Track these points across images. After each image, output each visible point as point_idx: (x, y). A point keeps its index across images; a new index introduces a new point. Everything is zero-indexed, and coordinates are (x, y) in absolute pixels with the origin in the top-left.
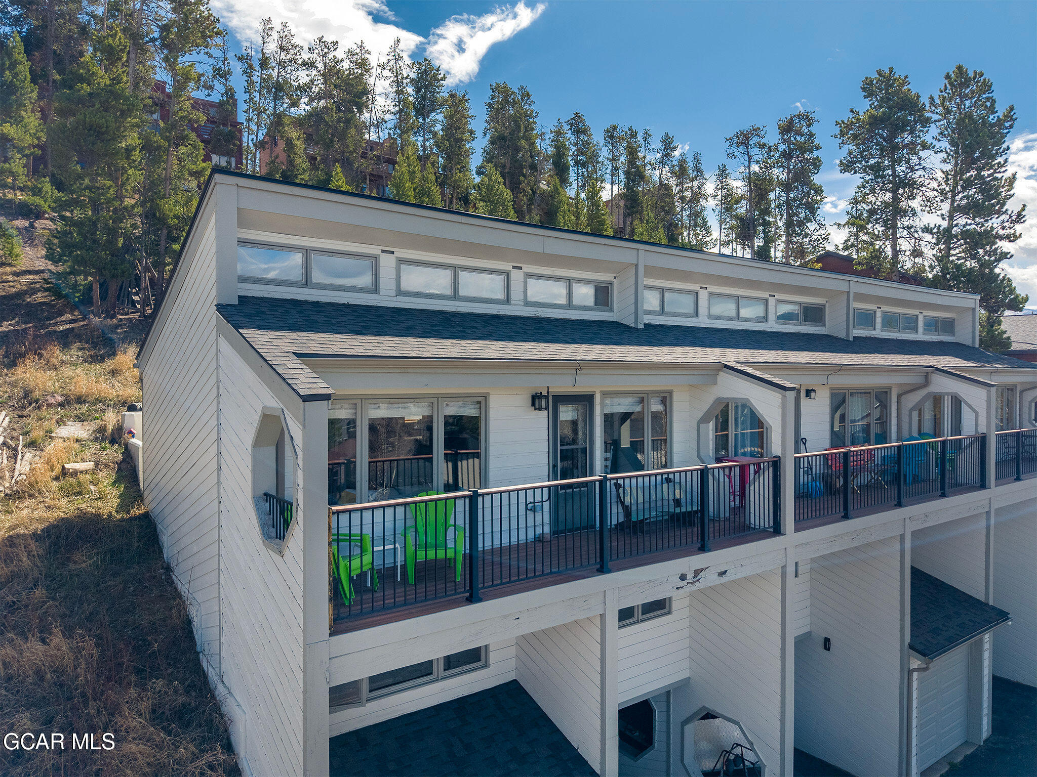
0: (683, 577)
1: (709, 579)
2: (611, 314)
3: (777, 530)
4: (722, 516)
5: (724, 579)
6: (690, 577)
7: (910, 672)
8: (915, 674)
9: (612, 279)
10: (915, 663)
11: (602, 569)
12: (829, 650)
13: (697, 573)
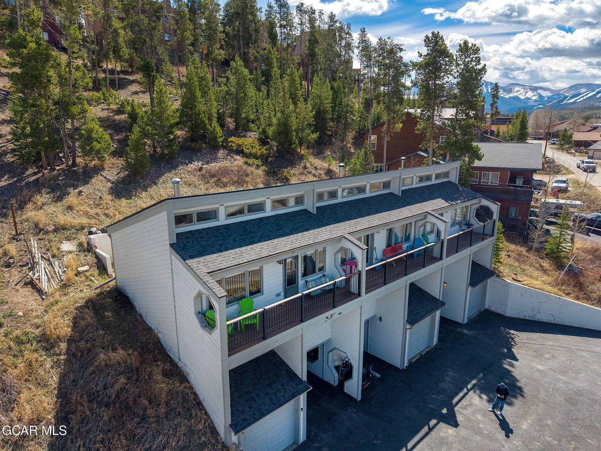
0: (327, 318)
1: (336, 316)
2: (304, 206)
3: (359, 295)
4: (342, 286)
5: (341, 315)
6: (329, 317)
7: (406, 329)
8: (408, 330)
9: (304, 193)
10: (408, 327)
11: (302, 321)
12: (381, 321)
13: (331, 316)
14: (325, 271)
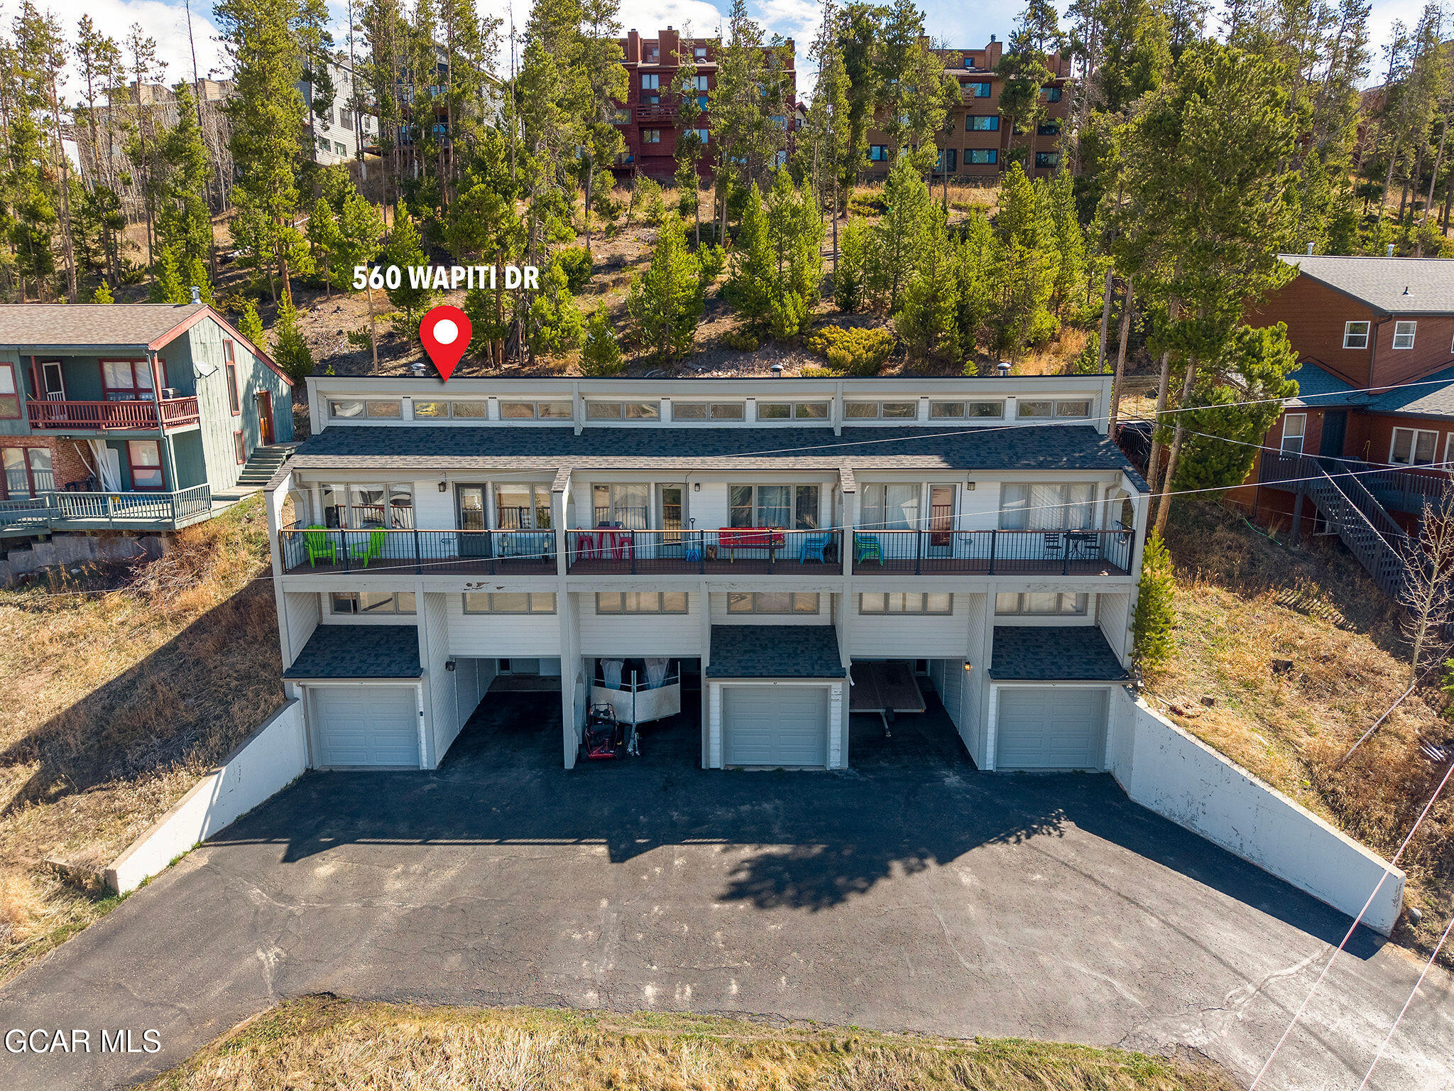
0: (469, 585)
1: (490, 589)
5: (500, 591)
6: (474, 586)
11: (419, 573)
13: (479, 584)
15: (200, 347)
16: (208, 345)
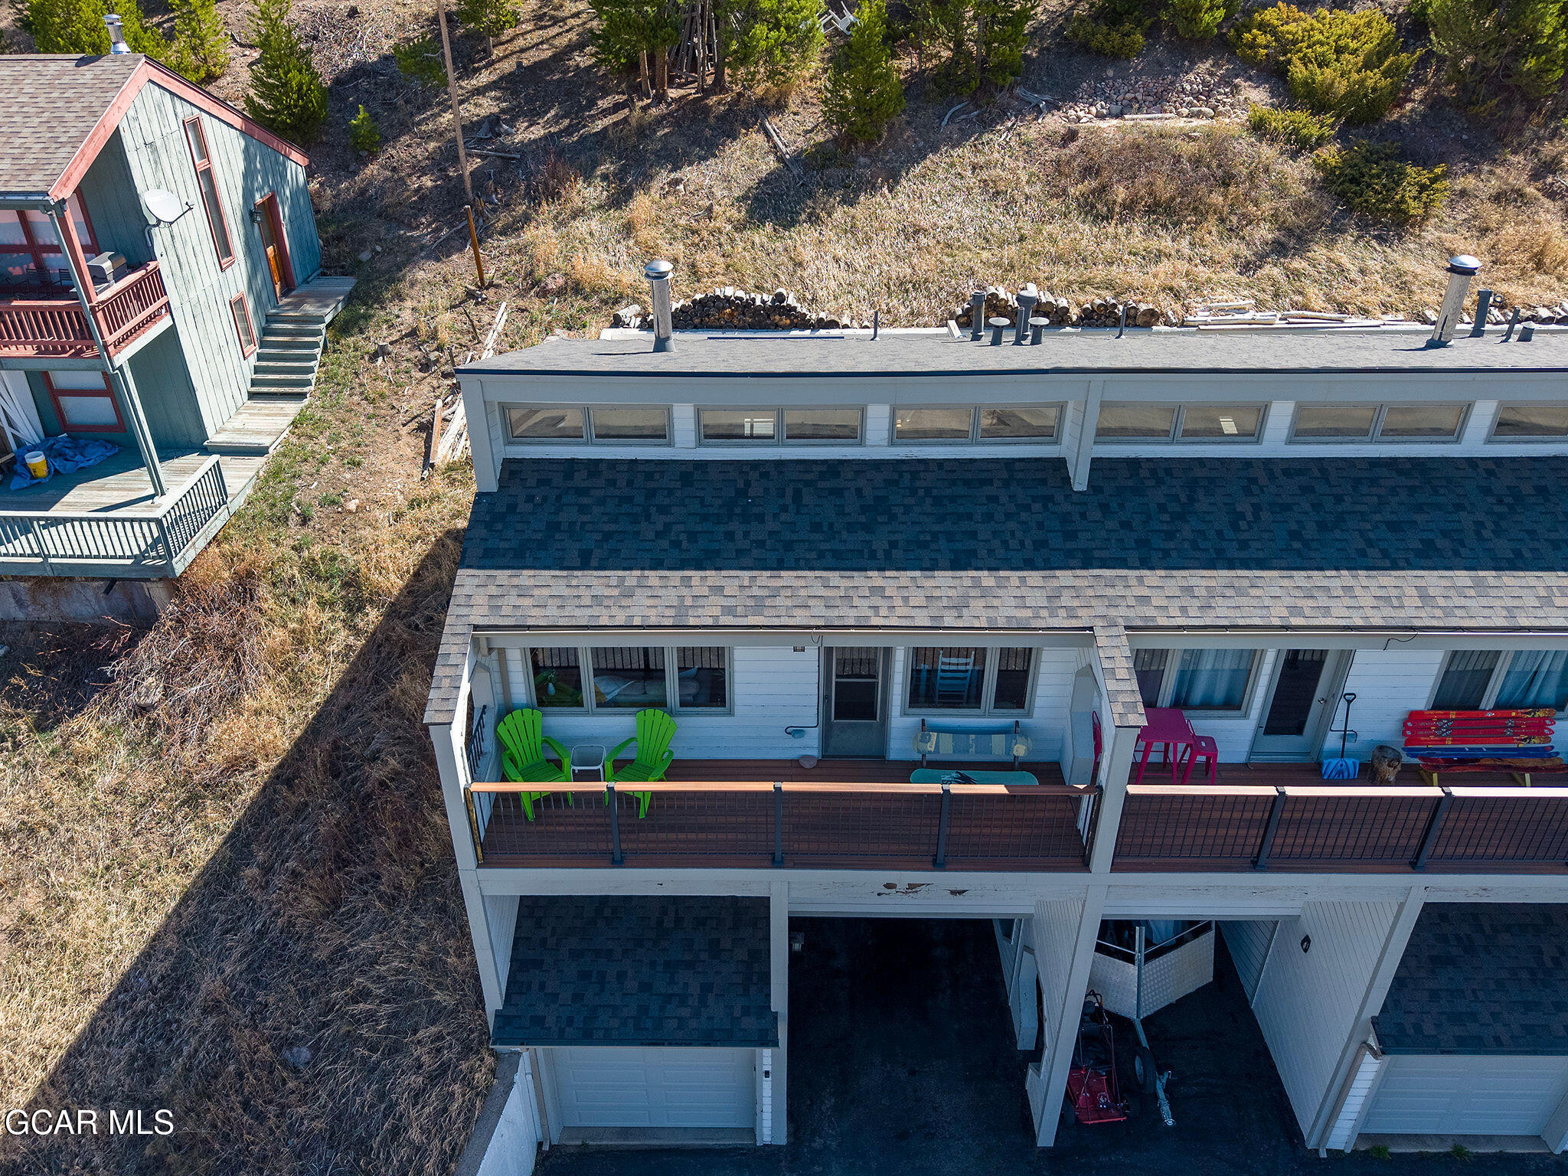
0: (889, 886)
1: (935, 894)
3: (1086, 862)
6: (901, 887)
7: (1363, 1045)
10: (1372, 1043)
11: (774, 862)
12: (1305, 951)
13: (912, 886)
14: (1029, 715)
15: (145, 153)
16: (159, 143)
